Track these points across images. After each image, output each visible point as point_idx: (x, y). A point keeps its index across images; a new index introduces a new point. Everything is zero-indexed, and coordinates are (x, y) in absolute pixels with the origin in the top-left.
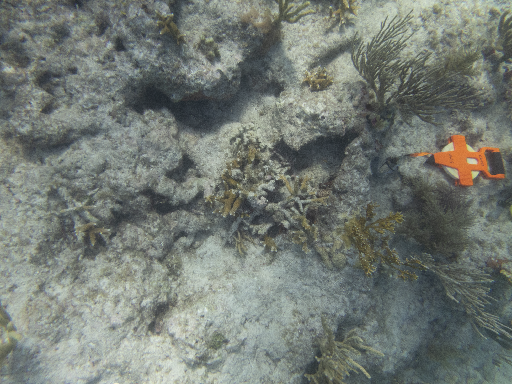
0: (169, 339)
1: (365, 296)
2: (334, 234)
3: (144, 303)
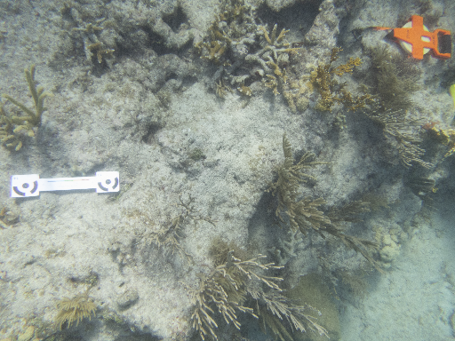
0: (158, 148)
1: (319, 138)
2: (301, 81)
3: (140, 117)
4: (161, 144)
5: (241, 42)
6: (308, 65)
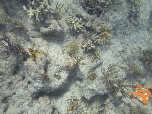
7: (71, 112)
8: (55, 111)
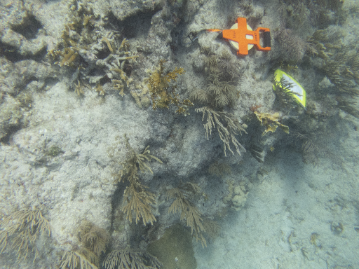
0: (16, 148)
1: (164, 127)
2: (143, 83)
4: (18, 146)
5: (93, 48)
6: (147, 71)
7: (75, 33)
8: (40, 30)
